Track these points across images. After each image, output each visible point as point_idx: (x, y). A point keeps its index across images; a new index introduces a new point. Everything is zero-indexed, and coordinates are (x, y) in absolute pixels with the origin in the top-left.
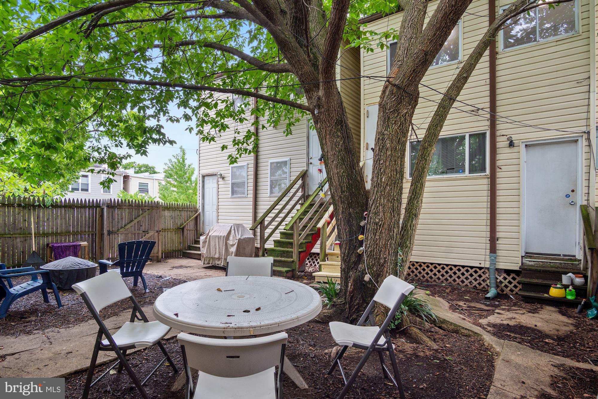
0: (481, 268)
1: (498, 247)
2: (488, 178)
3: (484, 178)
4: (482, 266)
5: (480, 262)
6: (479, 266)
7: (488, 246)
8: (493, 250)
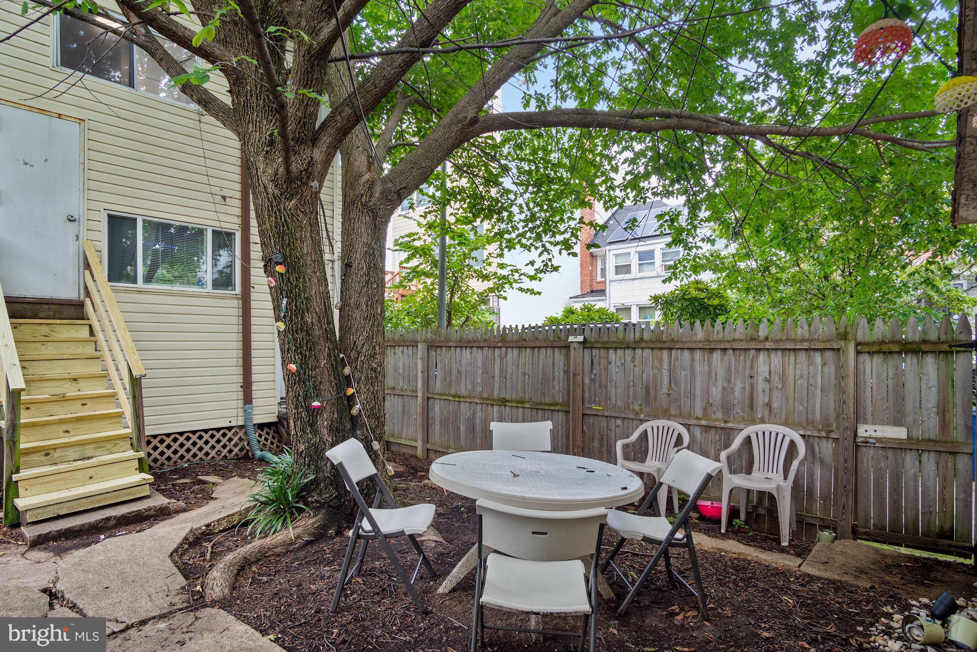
0: (230, 429)
1: (255, 394)
2: (239, 299)
3: (233, 298)
4: (233, 424)
5: (229, 419)
6: (229, 425)
7: (241, 395)
8: (248, 399)
